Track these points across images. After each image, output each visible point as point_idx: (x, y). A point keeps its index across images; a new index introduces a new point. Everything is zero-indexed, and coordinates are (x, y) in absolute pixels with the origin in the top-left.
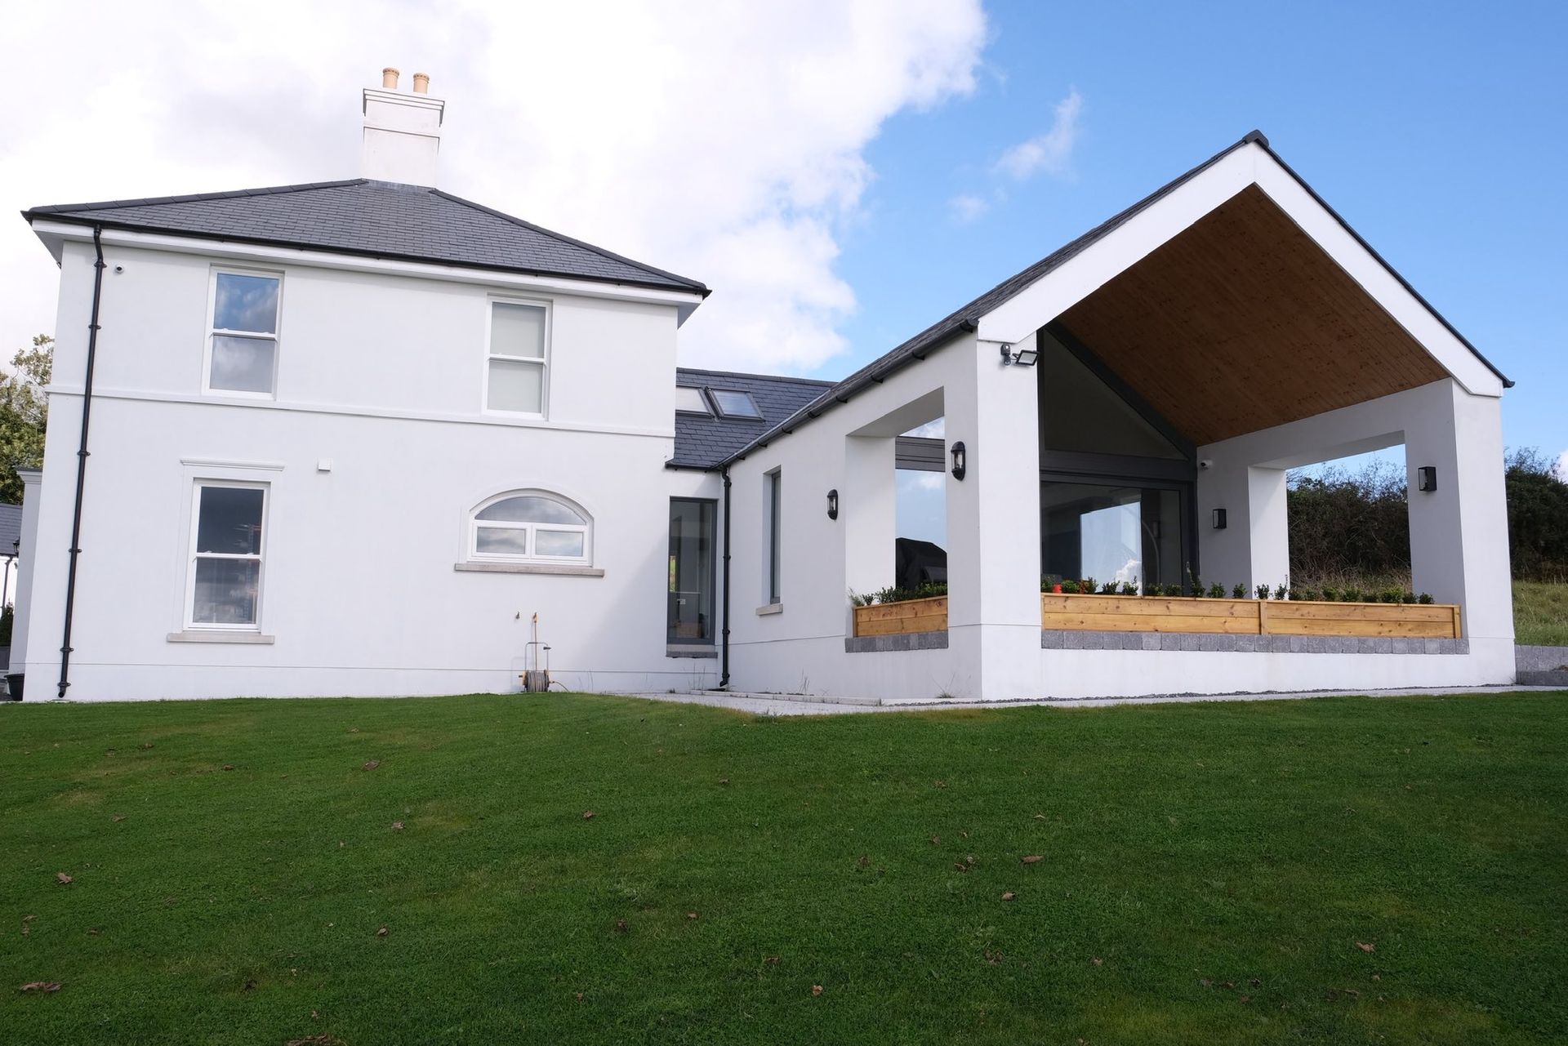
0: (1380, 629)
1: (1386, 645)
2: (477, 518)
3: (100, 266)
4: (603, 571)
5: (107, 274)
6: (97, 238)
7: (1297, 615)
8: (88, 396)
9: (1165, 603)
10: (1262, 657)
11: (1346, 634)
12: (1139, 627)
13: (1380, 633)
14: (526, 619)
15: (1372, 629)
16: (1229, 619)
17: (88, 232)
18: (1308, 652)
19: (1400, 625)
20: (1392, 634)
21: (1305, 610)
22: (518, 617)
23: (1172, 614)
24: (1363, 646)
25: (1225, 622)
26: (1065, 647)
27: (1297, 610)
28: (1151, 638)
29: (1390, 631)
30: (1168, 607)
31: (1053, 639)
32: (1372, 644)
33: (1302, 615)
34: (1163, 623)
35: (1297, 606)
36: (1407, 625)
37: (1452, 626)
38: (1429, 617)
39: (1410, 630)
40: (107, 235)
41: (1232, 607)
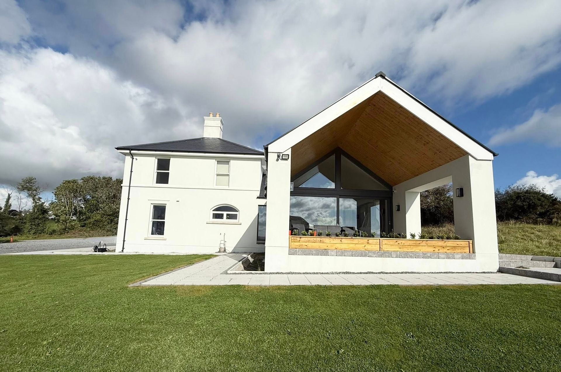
0: (434, 249)
1: (436, 255)
2: (213, 211)
3: (133, 159)
4: (241, 223)
5: (134, 160)
6: (130, 152)
7: (396, 244)
8: (130, 186)
9: (340, 239)
10: (380, 259)
11: (419, 251)
12: (329, 247)
13: (434, 251)
14: (223, 235)
15: (431, 249)
16: (366, 245)
17: (128, 151)
18: (400, 258)
19: (443, 248)
20: (440, 251)
21: (400, 242)
22: (221, 234)
23: (342, 243)
24: (425, 256)
25: (365, 246)
26: (297, 254)
27: (396, 242)
28: (332, 252)
29: (439, 250)
30: (341, 241)
31: (292, 252)
32: (429, 255)
33: (399, 244)
34: (339, 246)
35: (396, 240)
36: (447, 248)
37: (469, 248)
38: (457, 245)
39: (448, 250)
40: (132, 152)
41: (368, 241)
